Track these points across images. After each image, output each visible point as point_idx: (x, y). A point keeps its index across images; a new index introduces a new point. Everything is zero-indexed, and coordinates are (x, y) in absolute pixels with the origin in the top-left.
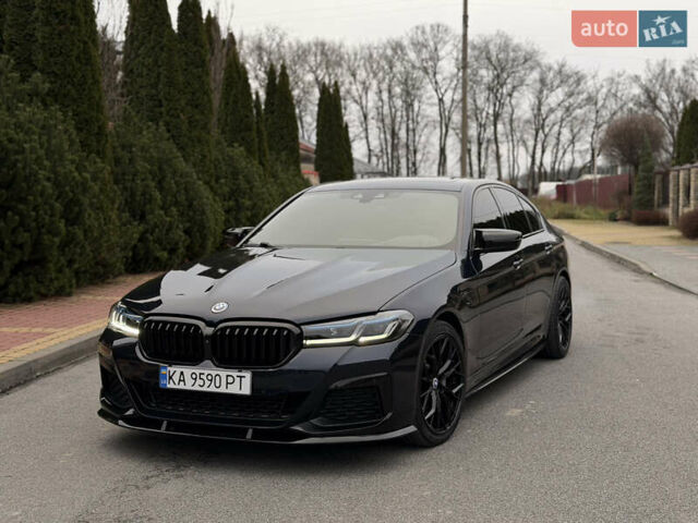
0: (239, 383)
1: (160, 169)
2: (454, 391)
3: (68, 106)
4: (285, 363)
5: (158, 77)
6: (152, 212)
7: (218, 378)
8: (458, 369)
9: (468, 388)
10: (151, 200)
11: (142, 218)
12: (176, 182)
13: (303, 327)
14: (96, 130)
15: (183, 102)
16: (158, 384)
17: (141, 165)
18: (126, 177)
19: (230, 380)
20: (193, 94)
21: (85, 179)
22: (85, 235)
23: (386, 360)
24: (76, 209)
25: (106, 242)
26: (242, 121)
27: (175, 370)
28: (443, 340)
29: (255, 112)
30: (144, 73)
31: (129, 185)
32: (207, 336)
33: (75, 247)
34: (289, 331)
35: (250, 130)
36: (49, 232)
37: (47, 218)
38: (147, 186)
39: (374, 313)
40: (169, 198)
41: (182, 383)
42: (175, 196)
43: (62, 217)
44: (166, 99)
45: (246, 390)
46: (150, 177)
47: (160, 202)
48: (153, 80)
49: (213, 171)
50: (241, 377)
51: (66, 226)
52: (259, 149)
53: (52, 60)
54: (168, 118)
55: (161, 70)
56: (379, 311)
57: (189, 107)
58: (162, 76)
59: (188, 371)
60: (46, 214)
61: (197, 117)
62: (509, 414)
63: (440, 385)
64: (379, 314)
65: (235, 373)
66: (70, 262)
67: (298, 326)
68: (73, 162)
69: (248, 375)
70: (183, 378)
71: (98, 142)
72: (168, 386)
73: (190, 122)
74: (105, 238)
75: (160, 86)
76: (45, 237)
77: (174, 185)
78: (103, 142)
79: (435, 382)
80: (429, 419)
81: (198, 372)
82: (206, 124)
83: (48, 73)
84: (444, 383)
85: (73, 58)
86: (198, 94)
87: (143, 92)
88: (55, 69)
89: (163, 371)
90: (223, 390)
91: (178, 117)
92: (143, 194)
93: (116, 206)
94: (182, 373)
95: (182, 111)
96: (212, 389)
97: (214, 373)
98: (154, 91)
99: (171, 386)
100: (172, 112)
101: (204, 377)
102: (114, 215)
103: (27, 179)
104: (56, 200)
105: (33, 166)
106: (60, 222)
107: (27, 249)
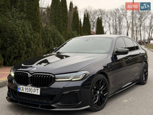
0: (37, 91)
1: (54, 36)
2: (105, 95)
3: (31, 21)
4: (50, 86)
5: (56, 15)
6: (51, 46)
7: (32, 89)
8: (106, 88)
9: (110, 94)
10: (51, 43)
11: (49, 47)
12: (57, 39)
13: (55, 75)
14: (38, 26)
15: (62, 21)
16: (17, 91)
17: (49, 35)
18: (45, 37)
19: (35, 90)
20: (64, 19)
21: (32, 37)
22: (32, 50)
23: (79, 86)
24: (29, 44)
25: (38, 52)
26: (76, 25)
27: (21, 87)
28: (101, 80)
29: (80, 23)
30: (53, 14)
31: (46, 39)
32: (29, 77)
33: (29, 53)
34: (51, 77)
35: (78, 27)
36: (22, 50)
37: (22, 46)
38: (50, 40)
39: (77, 72)
40: (56, 42)
41: (23, 90)
42: (57, 42)
43: (26, 46)
44: (58, 20)
45: (39, 94)
46: (51, 37)
47: (53, 43)
48: (55, 16)
49: (68, 37)
50: (37, 90)
51: (27, 48)
52: (81, 32)
53: (28, 10)
54: (58, 24)
55: (57, 13)
56: (78, 71)
57: (63, 22)
58: (57, 15)
59: (24, 87)
60: (21, 45)
61: (65, 24)
62: (123, 101)
63: (100, 93)
64: (79, 72)
65: (36, 88)
66: (28, 57)
67: (54, 75)
68: (29, 33)
69: (39, 89)
70: (23, 89)
71: (38, 29)
72: (19, 91)
73: (63, 25)
74: (38, 51)
75: (57, 17)
76: (21, 51)
77: (57, 40)
78: (39, 29)
79: (98, 92)
80: (95, 103)
81: (27, 87)
82: (67, 26)
83: (27, 13)
84: (102, 93)
85: (33, 10)
86: (65, 19)
87: (53, 19)
88: (28, 12)
89: (18, 87)
90: (33, 93)
91: (60, 24)
92: (49, 41)
93: (41, 44)
94: (23, 88)
95: (61, 23)
96: (30, 93)
97: (31, 88)
98: (55, 18)
99: (20, 91)
100: (59, 23)
101: (28, 89)
102: (41, 46)
103: (17, 37)
104: (25, 42)
105: (19, 34)
106: (25, 47)
107: (17, 53)
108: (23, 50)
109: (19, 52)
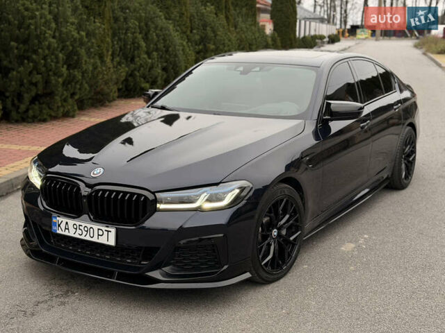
1: (147, 25)
2: (292, 238)
4: (143, 222)
6: (139, 57)
8: (296, 220)
10: (138, 47)
11: (132, 60)
13: (156, 194)
17: (133, 23)
19: (101, 232)
21: (82, 36)
23: (223, 225)
24: (76, 58)
25: (101, 79)
27: (62, 220)
28: (282, 200)
31: (122, 36)
32: (84, 196)
33: (76, 83)
34: (146, 197)
36: (55, 74)
37: (53, 64)
38: (136, 38)
39: (217, 184)
40: (152, 46)
42: (156, 45)
43: (65, 63)
45: (112, 242)
46: (139, 31)
47: (145, 49)
49: (188, 24)
50: (108, 231)
51: (68, 69)
52: (226, 7)
56: (220, 183)
59: (71, 222)
62: (343, 249)
65: (104, 228)
66: (73, 95)
67: (153, 193)
68: (73, 24)
69: (113, 231)
72: (58, 232)
74: (100, 77)
78: (103, 7)
80: (265, 264)
81: (78, 223)
90: (95, 239)
92: (133, 43)
94: (67, 223)
96: (88, 238)
97: (89, 226)
102: (108, 60)
103: (38, 37)
104: (61, 51)
105: (43, 28)
106: (63, 67)
107: (40, 86)
108: (59, 77)
109: (47, 82)
